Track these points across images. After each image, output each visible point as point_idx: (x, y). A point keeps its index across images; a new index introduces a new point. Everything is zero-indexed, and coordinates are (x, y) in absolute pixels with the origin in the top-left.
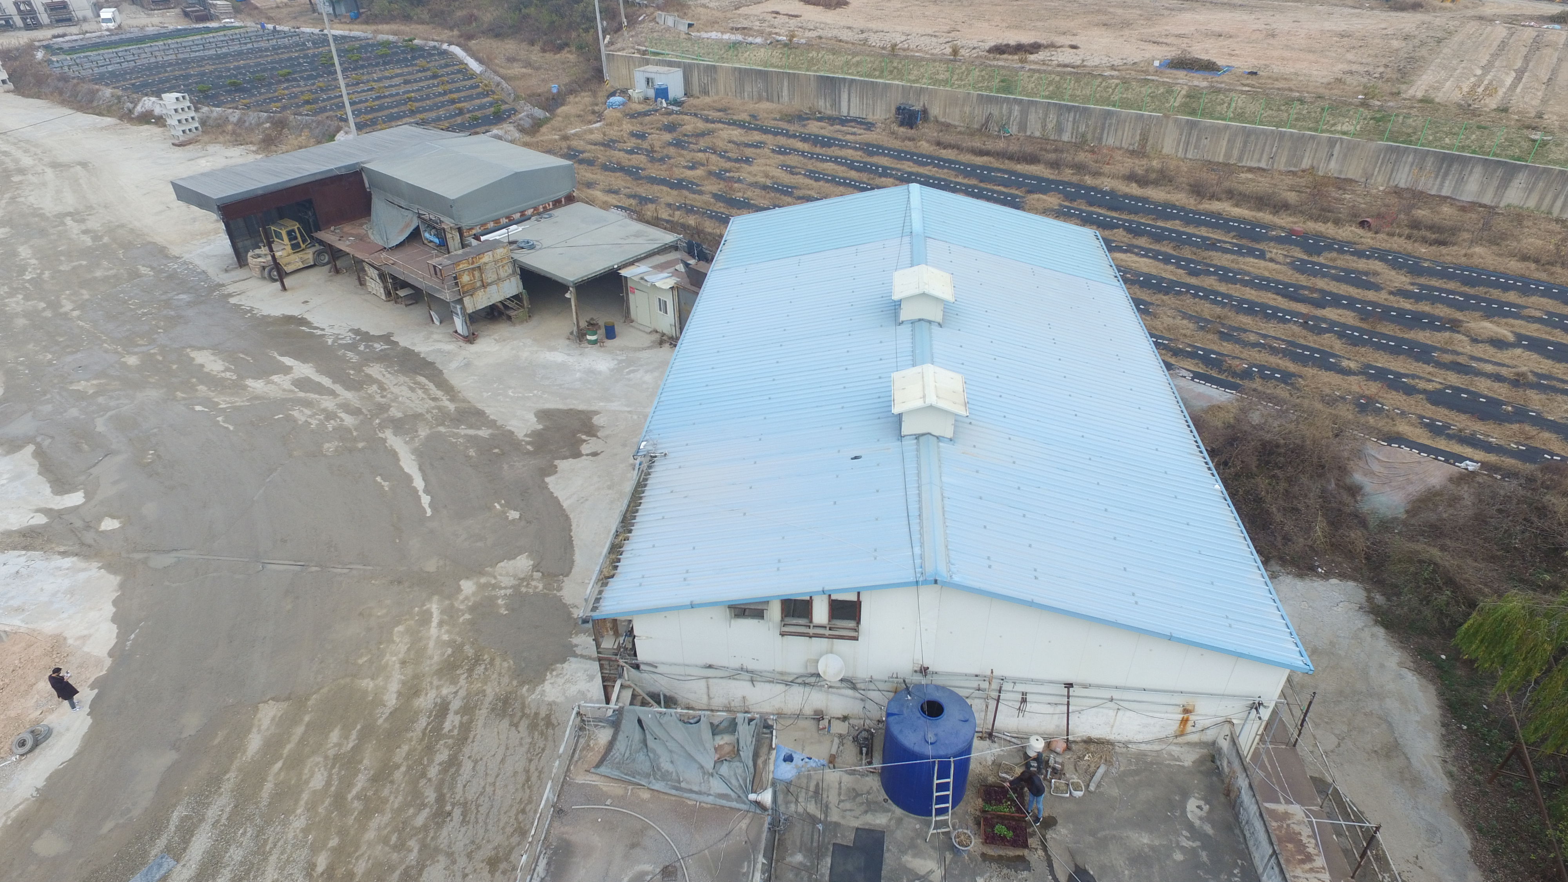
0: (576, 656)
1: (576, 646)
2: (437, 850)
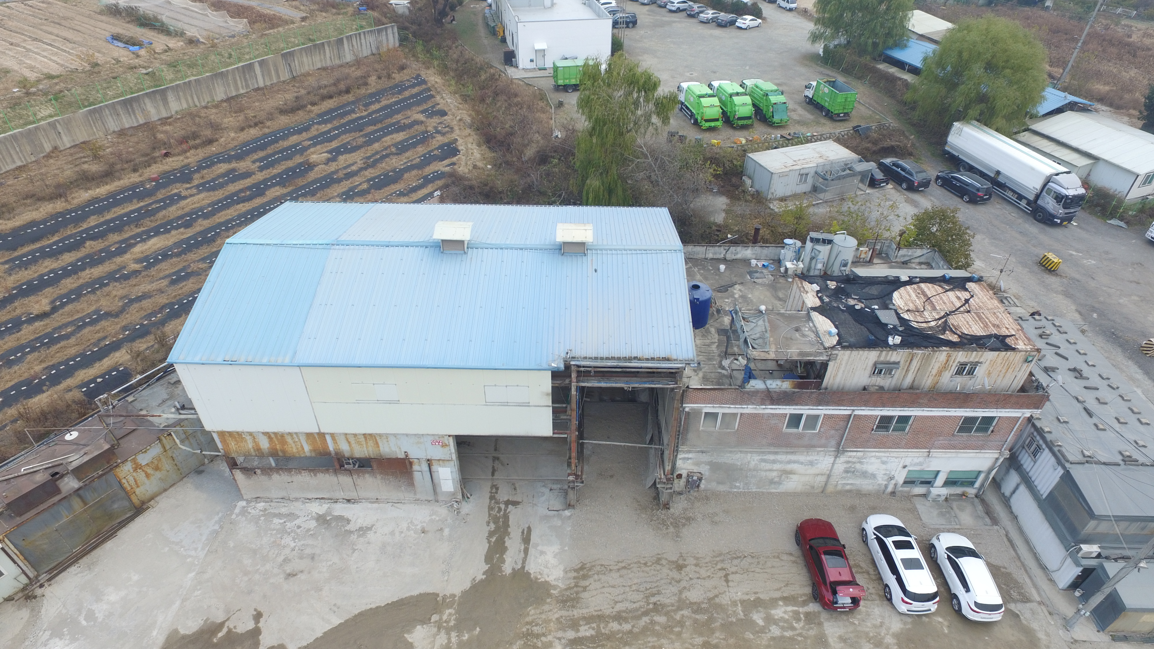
0: (523, 567)
1: (513, 569)
2: (680, 600)
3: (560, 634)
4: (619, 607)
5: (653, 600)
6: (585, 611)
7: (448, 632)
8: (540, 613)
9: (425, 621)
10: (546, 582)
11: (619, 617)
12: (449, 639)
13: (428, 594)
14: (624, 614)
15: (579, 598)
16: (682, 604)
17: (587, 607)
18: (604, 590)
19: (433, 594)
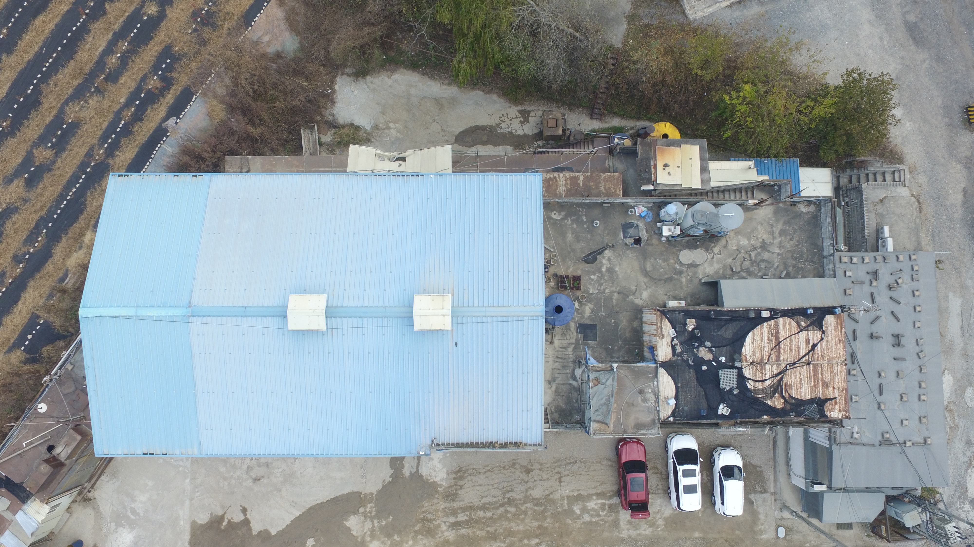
0: (417, 471)
1: (411, 473)
2: (526, 496)
3: (445, 519)
4: (485, 500)
5: (508, 495)
6: (461, 503)
7: (372, 519)
8: (432, 505)
9: (355, 512)
10: (434, 482)
11: (484, 508)
12: (373, 524)
13: (354, 493)
14: (488, 506)
15: (457, 494)
16: (527, 499)
17: (463, 501)
18: (474, 488)
19: (357, 492)
